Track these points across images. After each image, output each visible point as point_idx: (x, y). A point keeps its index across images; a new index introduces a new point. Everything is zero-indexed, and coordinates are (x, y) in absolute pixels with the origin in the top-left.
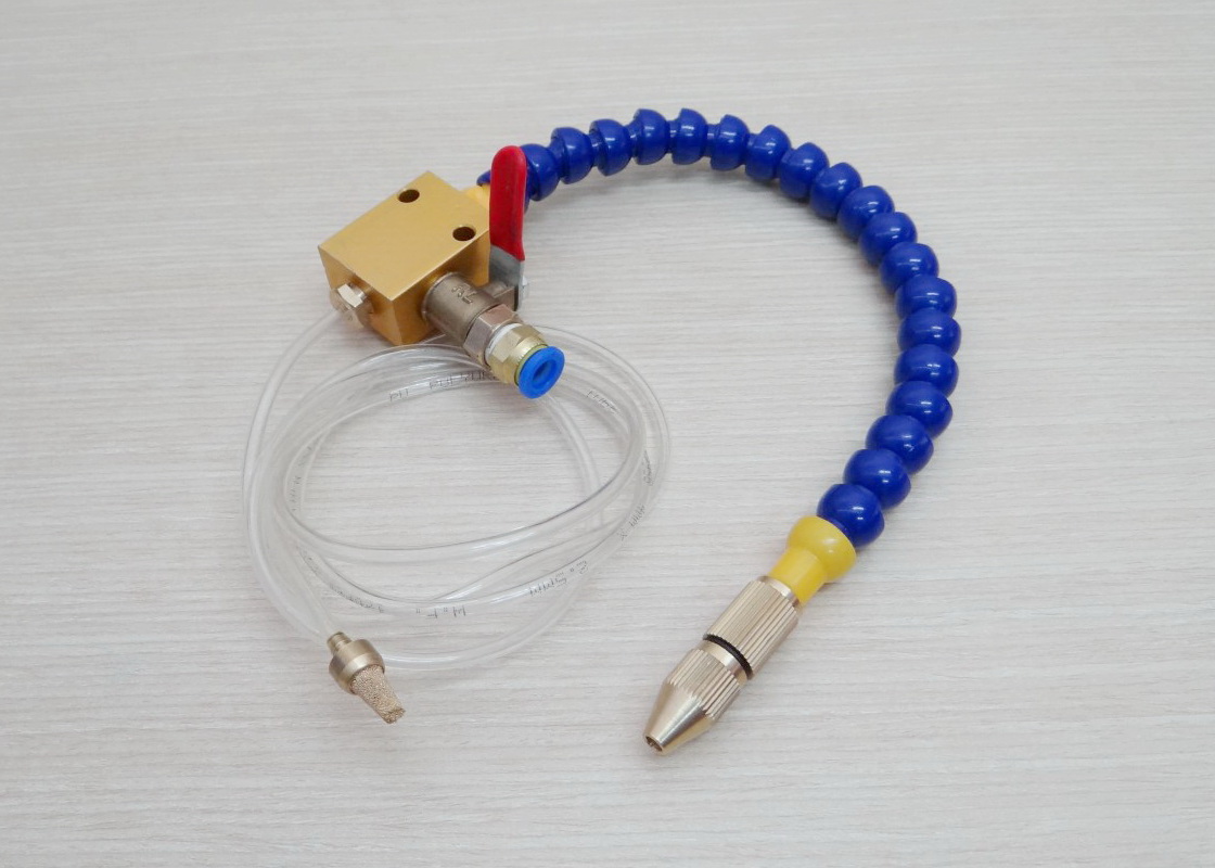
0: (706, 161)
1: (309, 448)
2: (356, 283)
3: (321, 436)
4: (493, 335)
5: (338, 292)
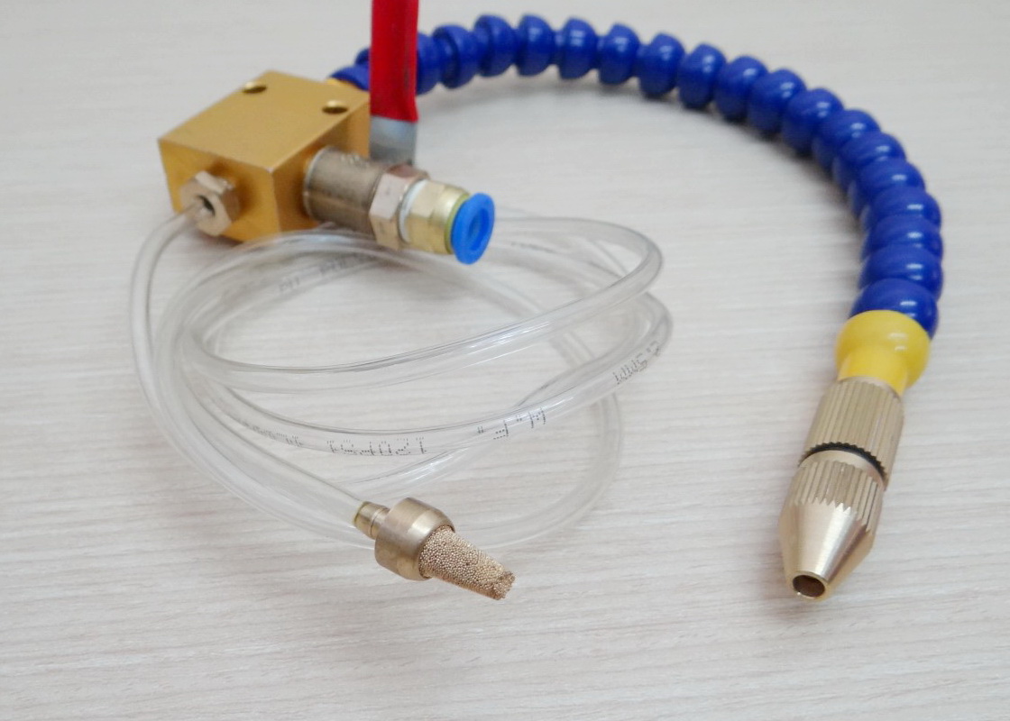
2: (219, 170)
5: (194, 180)
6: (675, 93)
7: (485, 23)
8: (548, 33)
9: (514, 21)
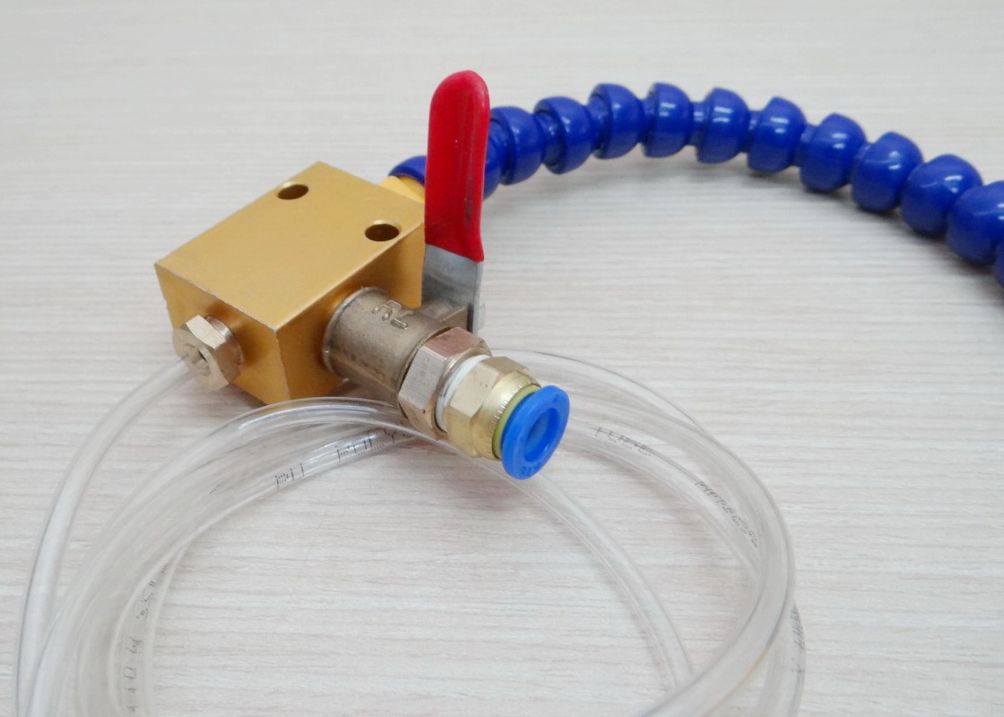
0: (689, 152)
1: (152, 584)
2: (217, 312)
3: (172, 560)
4: (450, 374)
5: (185, 328)
6: (848, 189)
7: (604, 94)
8: (685, 106)
9: (641, 92)
